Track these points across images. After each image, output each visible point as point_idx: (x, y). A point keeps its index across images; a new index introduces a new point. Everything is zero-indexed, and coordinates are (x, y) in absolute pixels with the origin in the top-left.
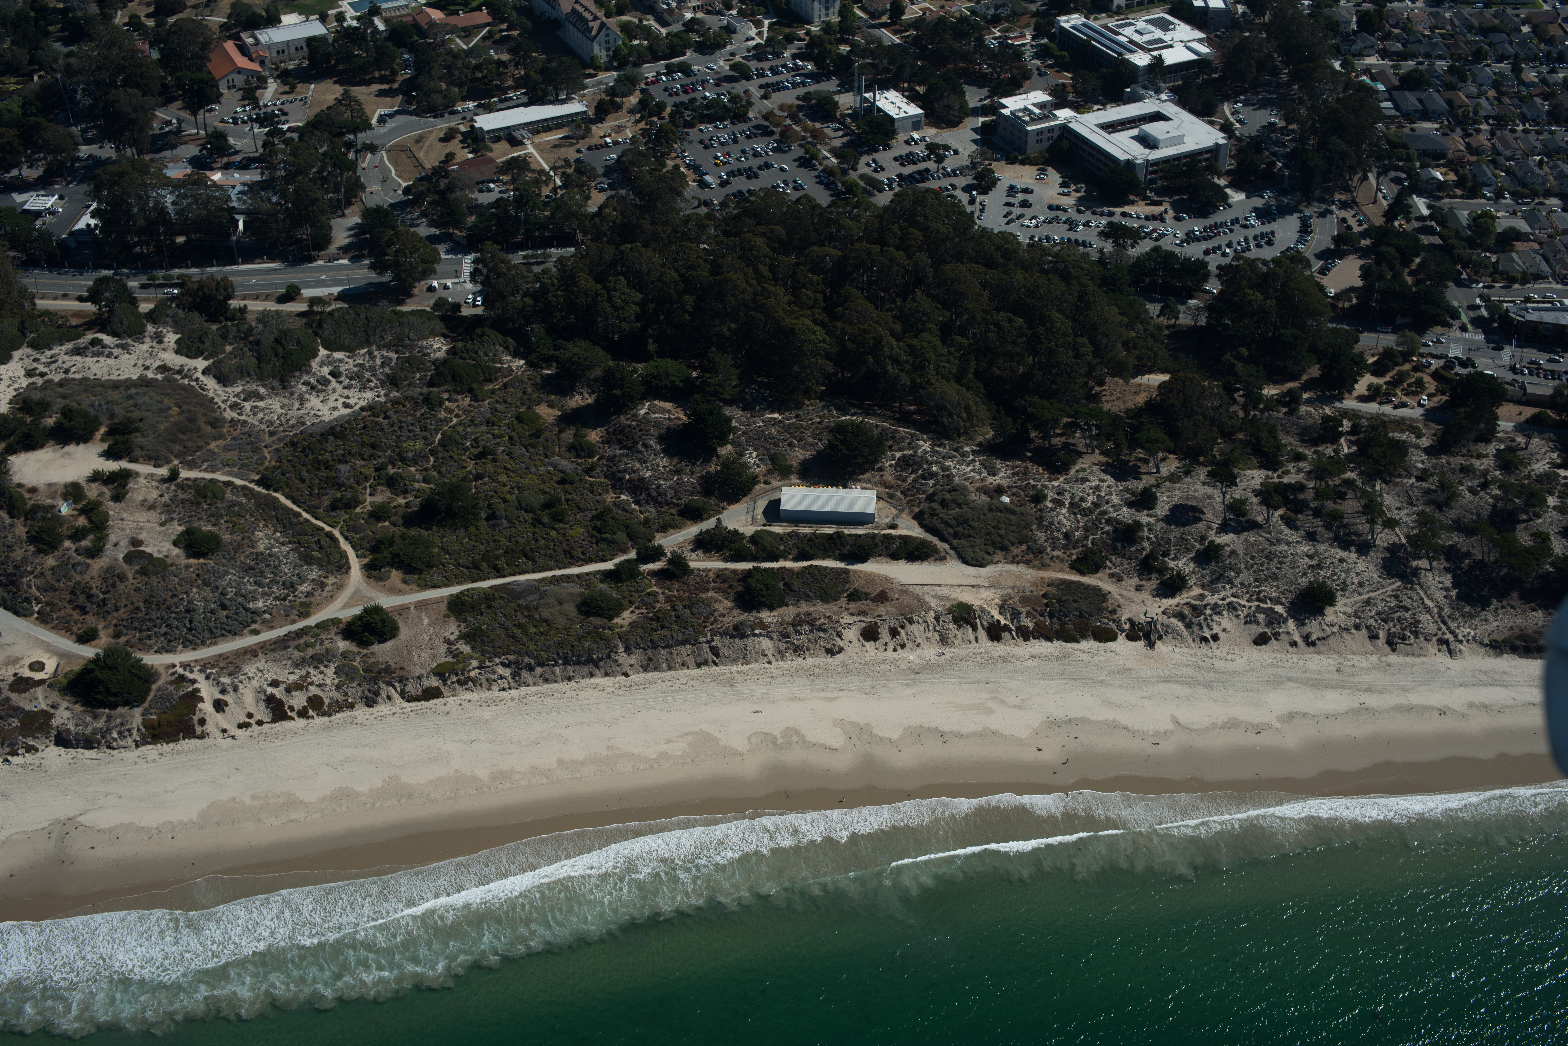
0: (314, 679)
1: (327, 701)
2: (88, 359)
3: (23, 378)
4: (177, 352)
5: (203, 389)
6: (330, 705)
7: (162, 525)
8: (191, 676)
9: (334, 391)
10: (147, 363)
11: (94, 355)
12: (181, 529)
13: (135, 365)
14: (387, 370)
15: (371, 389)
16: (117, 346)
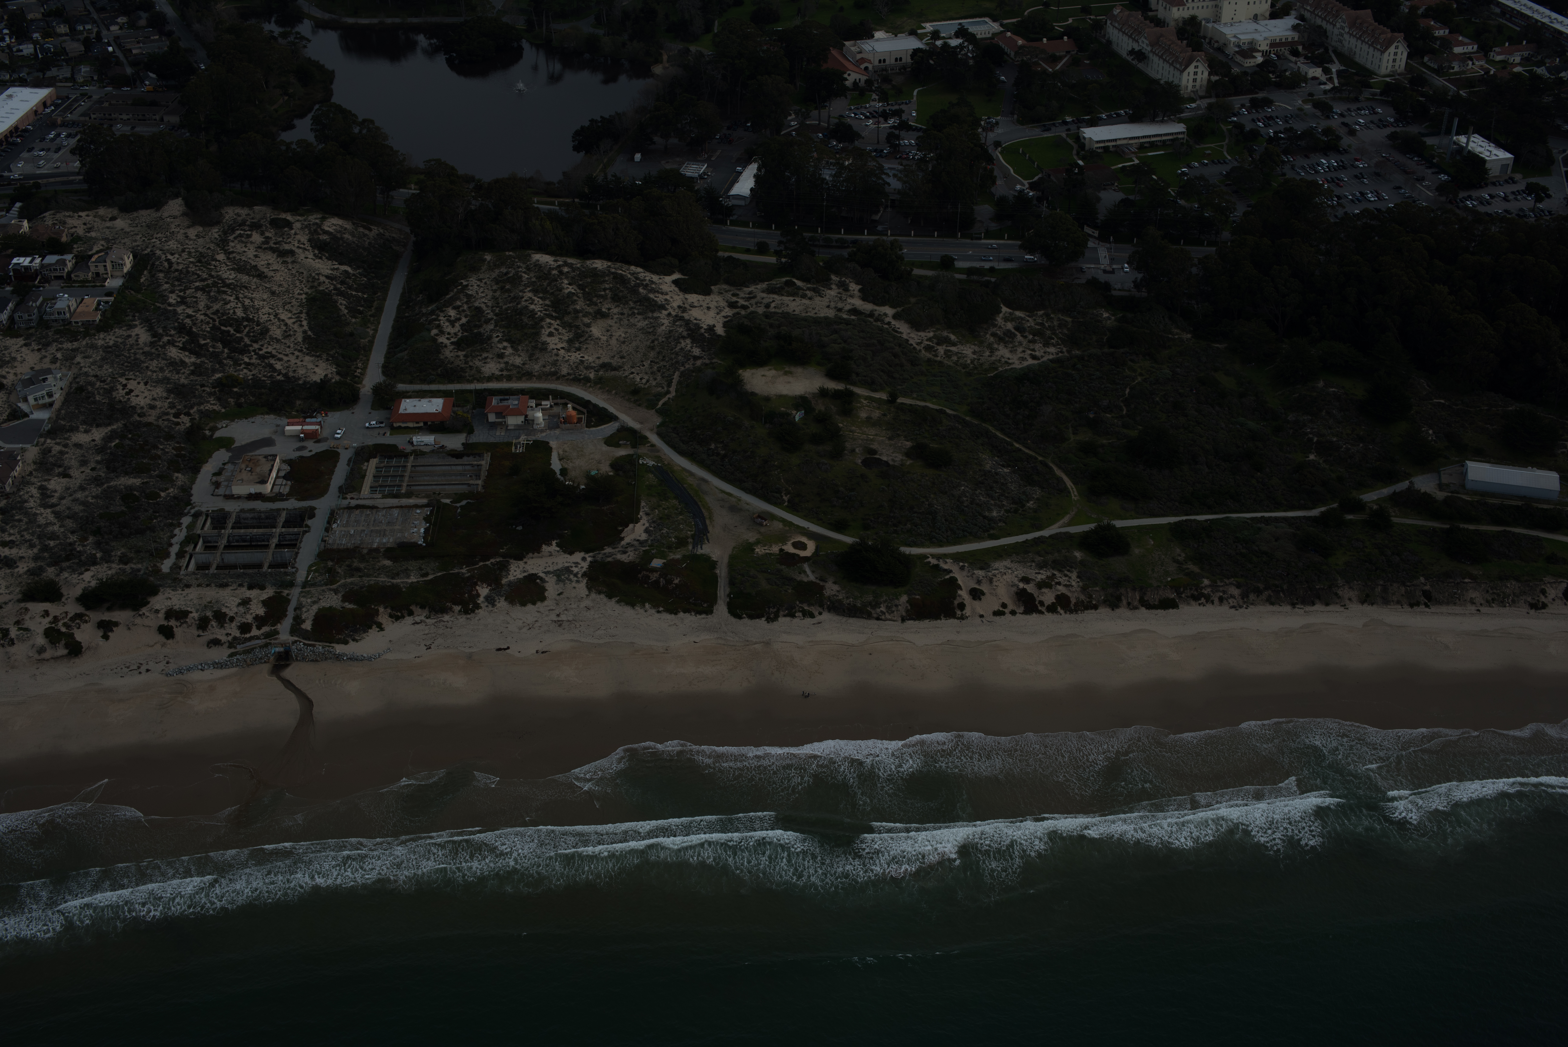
0: (1061, 580)
1: (1073, 601)
2: (784, 298)
3: (727, 309)
4: (864, 299)
5: (897, 332)
6: (1076, 604)
7: (890, 439)
8: (945, 567)
9: (1020, 344)
10: (840, 305)
11: (789, 294)
12: (909, 444)
13: (828, 307)
14: (1065, 331)
15: (1054, 346)
16: (809, 289)
